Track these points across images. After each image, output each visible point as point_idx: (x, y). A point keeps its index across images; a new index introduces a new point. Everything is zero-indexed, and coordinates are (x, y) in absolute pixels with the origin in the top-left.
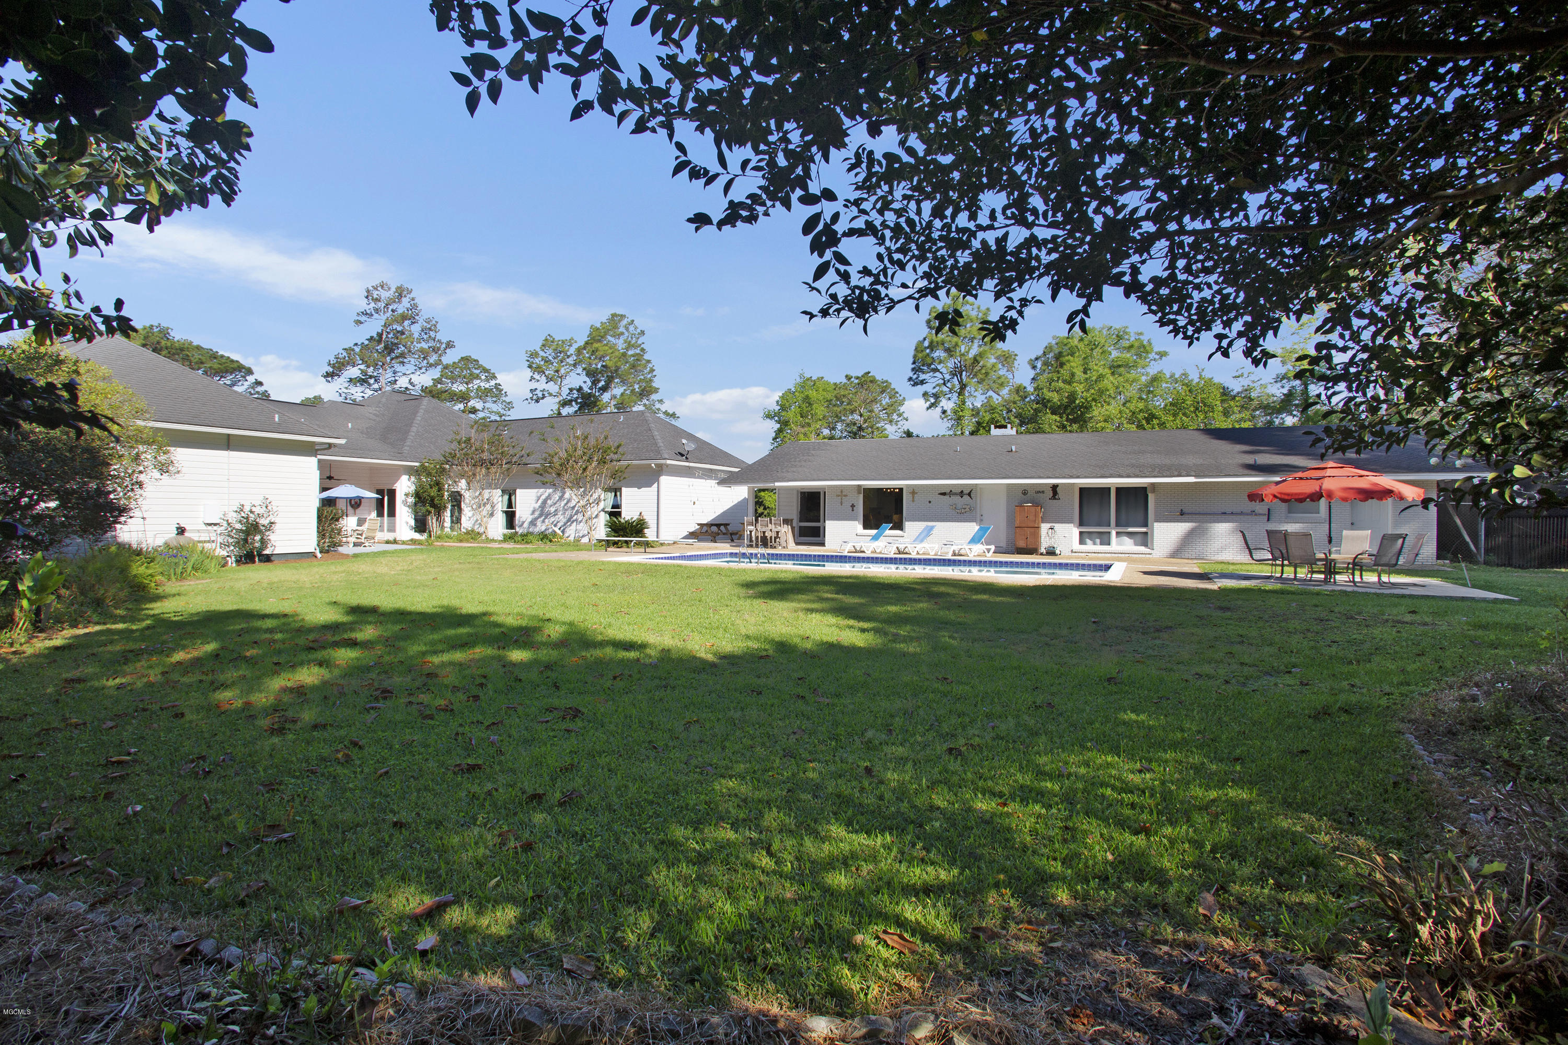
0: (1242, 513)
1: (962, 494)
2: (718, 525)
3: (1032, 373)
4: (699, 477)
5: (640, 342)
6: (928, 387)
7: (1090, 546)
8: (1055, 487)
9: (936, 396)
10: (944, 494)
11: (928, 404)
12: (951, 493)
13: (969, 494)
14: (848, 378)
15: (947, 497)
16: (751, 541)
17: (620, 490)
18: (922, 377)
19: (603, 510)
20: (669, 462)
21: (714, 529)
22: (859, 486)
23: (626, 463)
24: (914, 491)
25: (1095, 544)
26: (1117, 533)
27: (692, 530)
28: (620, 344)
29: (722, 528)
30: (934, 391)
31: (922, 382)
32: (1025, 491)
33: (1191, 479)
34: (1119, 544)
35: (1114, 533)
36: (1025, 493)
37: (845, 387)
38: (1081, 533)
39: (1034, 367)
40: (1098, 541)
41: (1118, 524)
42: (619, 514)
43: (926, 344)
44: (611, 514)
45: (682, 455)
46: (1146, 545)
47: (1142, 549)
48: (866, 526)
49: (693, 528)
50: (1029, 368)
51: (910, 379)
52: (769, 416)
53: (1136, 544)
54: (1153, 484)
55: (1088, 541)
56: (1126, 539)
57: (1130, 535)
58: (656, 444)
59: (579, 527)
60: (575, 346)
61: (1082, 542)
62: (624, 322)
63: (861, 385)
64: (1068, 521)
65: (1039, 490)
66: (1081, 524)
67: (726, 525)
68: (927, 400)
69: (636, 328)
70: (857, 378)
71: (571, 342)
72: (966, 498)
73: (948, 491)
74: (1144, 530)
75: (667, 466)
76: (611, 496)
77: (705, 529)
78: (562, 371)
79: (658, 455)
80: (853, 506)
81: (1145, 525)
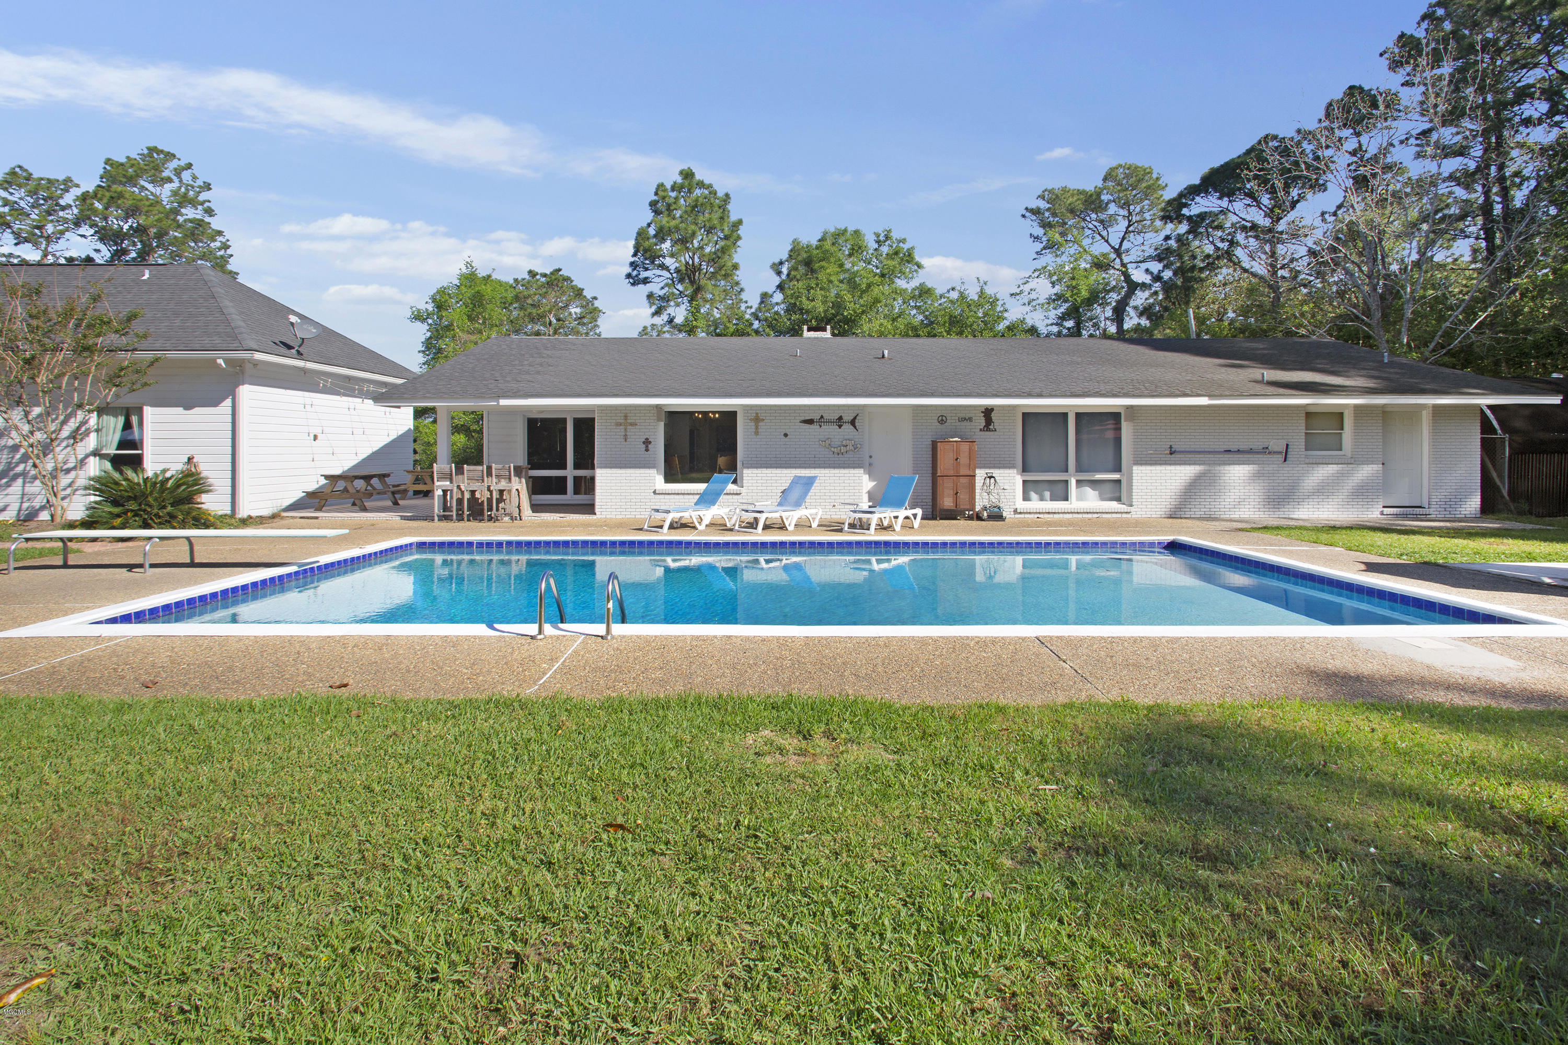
0: (1251, 451)
1: (840, 421)
2: (367, 478)
3: (777, 280)
4: (325, 391)
5: (202, 197)
6: (655, 288)
7: (1035, 504)
8: (988, 412)
9: (665, 299)
10: (810, 422)
11: (654, 308)
12: (822, 420)
13: (853, 423)
14: (532, 273)
15: (815, 427)
16: (445, 508)
17: (139, 411)
18: (644, 274)
19: (95, 453)
20: (258, 356)
21: (360, 484)
22: (658, 407)
23: (149, 355)
24: (757, 416)
25: (1042, 499)
26: (1078, 482)
27: (312, 487)
28: (165, 192)
29: (375, 481)
30: (662, 293)
31: (646, 281)
32: (942, 416)
33: (1204, 401)
34: (1080, 498)
35: (1073, 482)
36: (942, 420)
37: (527, 284)
38: (1024, 482)
39: (779, 273)
40: (1047, 494)
41: (1080, 469)
42: (136, 462)
43: (652, 231)
44: (118, 462)
45: (290, 347)
46: (1118, 499)
47: (1114, 505)
48: (670, 477)
49: (314, 482)
50: (772, 274)
51: (629, 276)
52: (418, 317)
53: (1103, 499)
54: (1129, 408)
55: (1033, 495)
56: (1089, 491)
57: (1094, 483)
58: (227, 322)
59: (30, 489)
60: (75, 192)
61: (1026, 498)
62: (173, 164)
63: (549, 284)
64: (1008, 465)
65: (965, 416)
66: (1025, 469)
67: (382, 477)
68: (651, 304)
69: (195, 178)
70: (545, 275)
71: (68, 184)
72: (847, 428)
73: (816, 417)
74: (1116, 476)
75: (256, 364)
76: (115, 424)
77: (341, 485)
78: (50, 229)
79: (233, 340)
80: (647, 442)
81: (1118, 469)
